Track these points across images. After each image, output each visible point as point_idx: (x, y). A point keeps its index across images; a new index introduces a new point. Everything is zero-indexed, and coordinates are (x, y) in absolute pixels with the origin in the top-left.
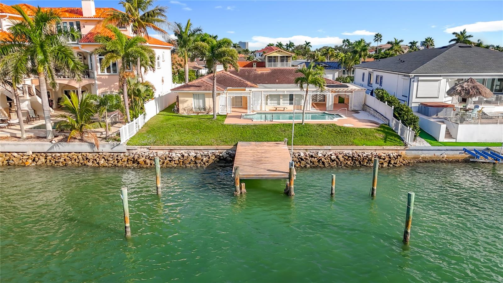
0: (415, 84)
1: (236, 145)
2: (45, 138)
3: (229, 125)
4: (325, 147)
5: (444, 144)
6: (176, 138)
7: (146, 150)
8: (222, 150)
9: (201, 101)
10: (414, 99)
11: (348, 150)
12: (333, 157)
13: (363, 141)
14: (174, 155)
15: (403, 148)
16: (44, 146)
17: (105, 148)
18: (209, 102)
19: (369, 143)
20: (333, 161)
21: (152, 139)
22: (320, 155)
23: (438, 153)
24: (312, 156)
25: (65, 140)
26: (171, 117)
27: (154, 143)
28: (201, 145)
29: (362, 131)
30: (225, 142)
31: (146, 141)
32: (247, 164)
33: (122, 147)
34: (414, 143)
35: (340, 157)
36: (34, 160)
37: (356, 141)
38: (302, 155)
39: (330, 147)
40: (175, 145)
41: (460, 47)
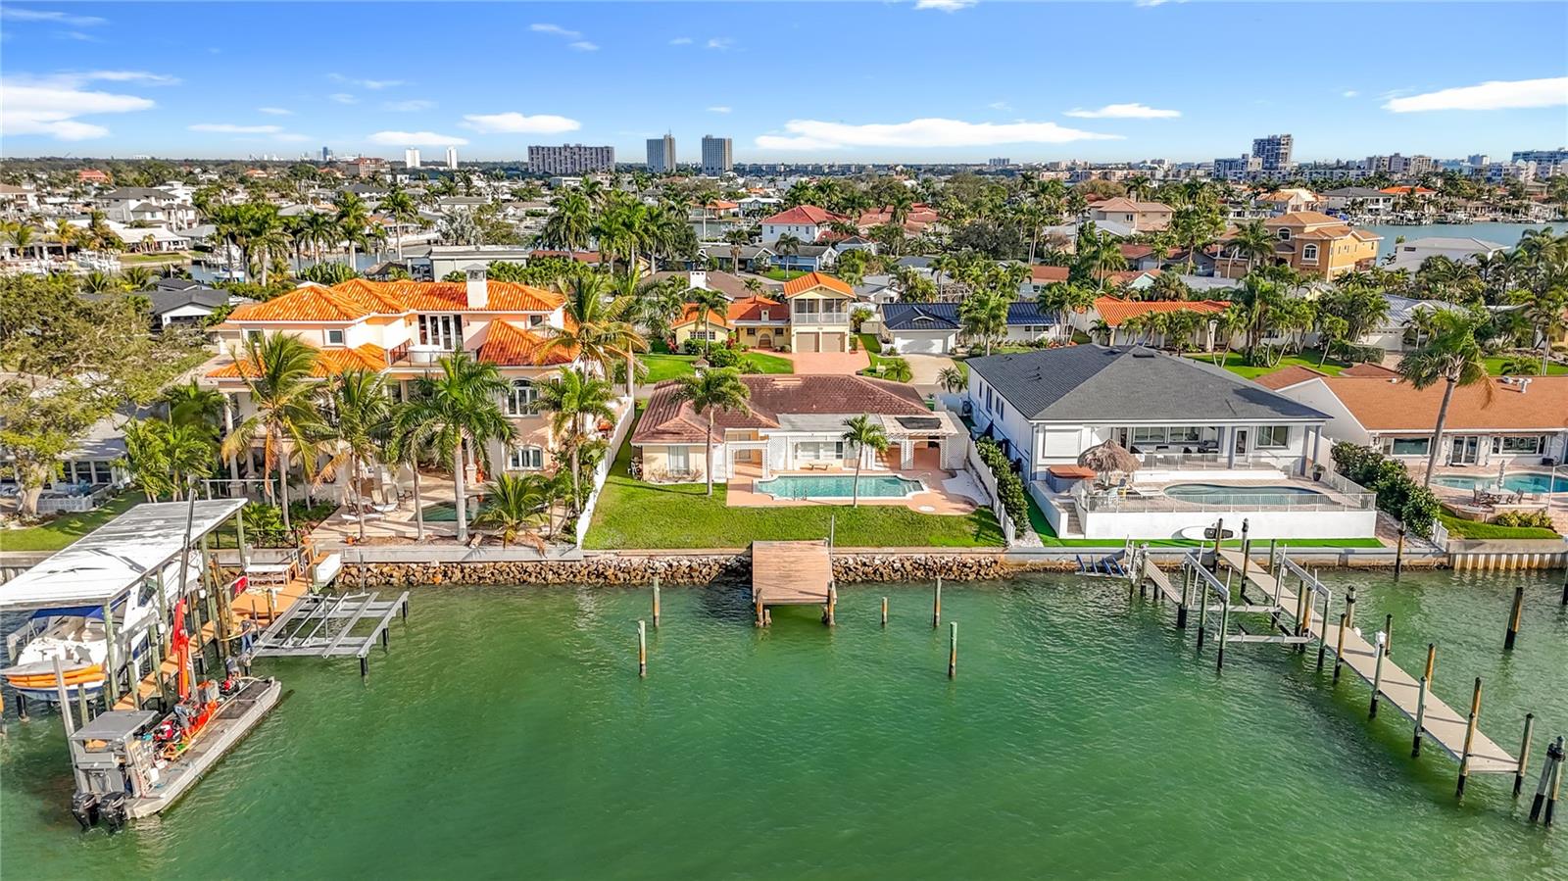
0: (1041, 435)
1: (751, 547)
2: (455, 538)
3: (736, 509)
4: (886, 549)
5: (1065, 543)
6: (656, 536)
7: (612, 557)
8: (729, 555)
9: (681, 458)
10: (1040, 461)
11: (920, 554)
12: (897, 565)
13: (943, 540)
14: (657, 564)
15: (1000, 549)
16: (456, 552)
17: (553, 554)
18: (697, 461)
19: (951, 542)
20: (897, 571)
21: (618, 540)
22: (877, 562)
23: (1053, 558)
24: (864, 564)
25: (489, 540)
26: (632, 489)
27: (624, 545)
28: (697, 547)
29: (945, 521)
30: (733, 543)
31: (608, 543)
32: (771, 582)
33: (577, 553)
34: (1020, 542)
35: (907, 564)
36: (445, 574)
37: (933, 539)
38: (851, 562)
39: (892, 550)
40: (657, 547)
41: (1134, 356)
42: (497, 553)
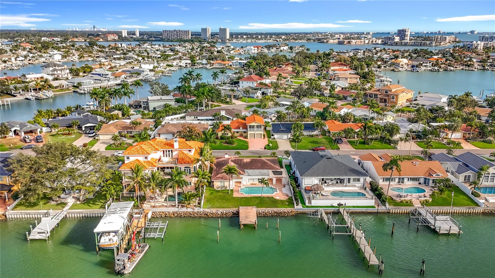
0: (304, 180)
1: (239, 208)
2: (175, 206)
3: (236, 197)
4: (268, 209)
5: (307, 207)
6: (218, 205)
7: (209, 210)
8: (234, 210)
9: (223, 183)
10: (303, 185)
11: (275, 210)
12: (271, 212)
13: (281, 206)
14: (219, 212)
15: (293, 208)
16: (175, 209)
17: (196, 210)
18: (226, 184)
19: (282, 207)
20: (270, 214)
21: (210, 206)
22: (266, 212)
23: (304, 210)
24: (263, 212)
25: (183, 206)
26: (212, 191)
27: (211, 208)
28: (227, 208)
29: (282, 201)
30: (235, 207)
31: (208, 207)
32: (243, 219)
33: (202, 210)
34: (297, 207)
35: (273, 212)
36: (173, 215)
37: (278, 206)
38: (261, 212)
39: (269, 209)
40: (218, 208)
41: (327, 158)
42: (184, 210)
